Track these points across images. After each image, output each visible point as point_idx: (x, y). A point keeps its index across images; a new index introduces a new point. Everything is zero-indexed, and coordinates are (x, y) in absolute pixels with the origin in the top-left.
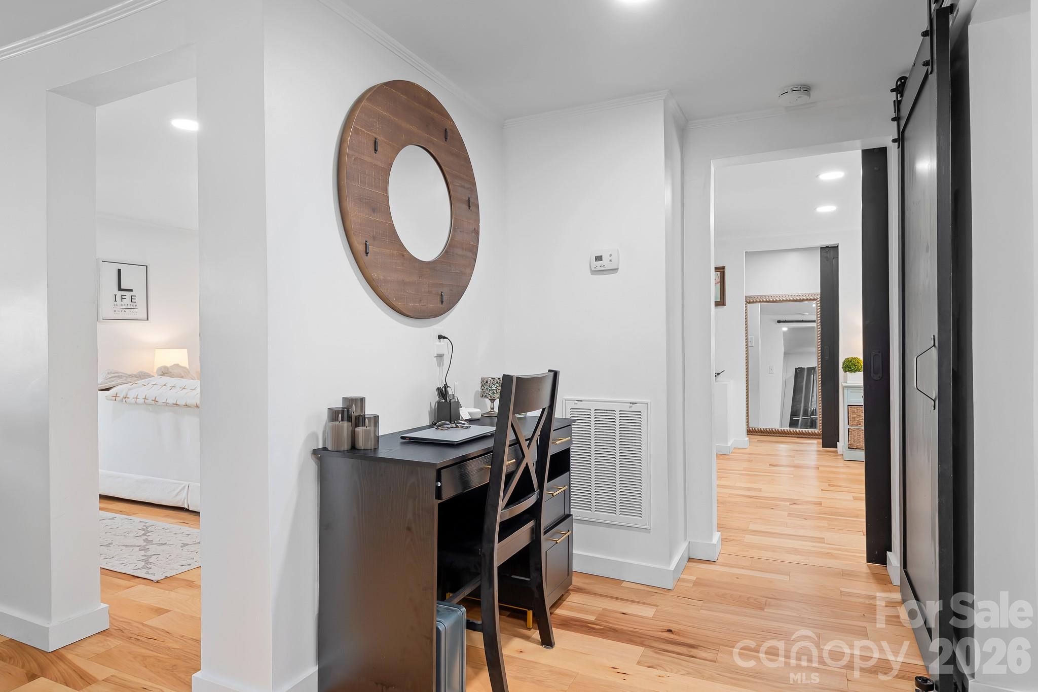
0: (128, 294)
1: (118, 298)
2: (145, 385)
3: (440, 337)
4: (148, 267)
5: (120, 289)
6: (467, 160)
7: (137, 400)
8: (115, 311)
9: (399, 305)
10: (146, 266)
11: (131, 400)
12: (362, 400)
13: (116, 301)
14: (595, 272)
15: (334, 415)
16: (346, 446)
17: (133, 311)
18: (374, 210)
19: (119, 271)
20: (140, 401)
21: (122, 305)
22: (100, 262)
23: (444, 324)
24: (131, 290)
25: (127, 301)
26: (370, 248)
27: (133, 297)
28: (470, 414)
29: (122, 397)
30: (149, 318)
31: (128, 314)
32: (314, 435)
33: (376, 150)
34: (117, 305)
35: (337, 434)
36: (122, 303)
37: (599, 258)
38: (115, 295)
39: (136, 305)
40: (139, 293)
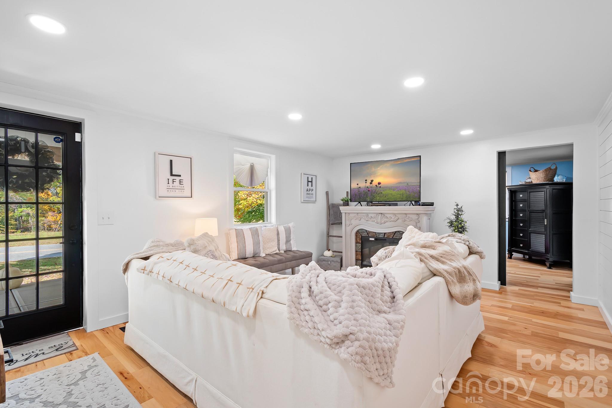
0: (178, 178)
1: (171, 181)
2: (169, 260)
4: (192, 159)
5: (172, 175)
7: (159, 275)
8: (168, 191)
10: (191, 158)
11: (155, 273)
13: (168, 183)
17: (181, 191)
19: (171, 161)
21: (173, 186)
22: (157, 154)
24: (180, 176)
25: (177, 183)
27: (181, 181)
29: (148, 270)
30: (193, 197)
31: (178, 193)
34: (169, 186)
36: (173, 185)
38: (168, 179)
39: (183, 187)
40: (185, 177)
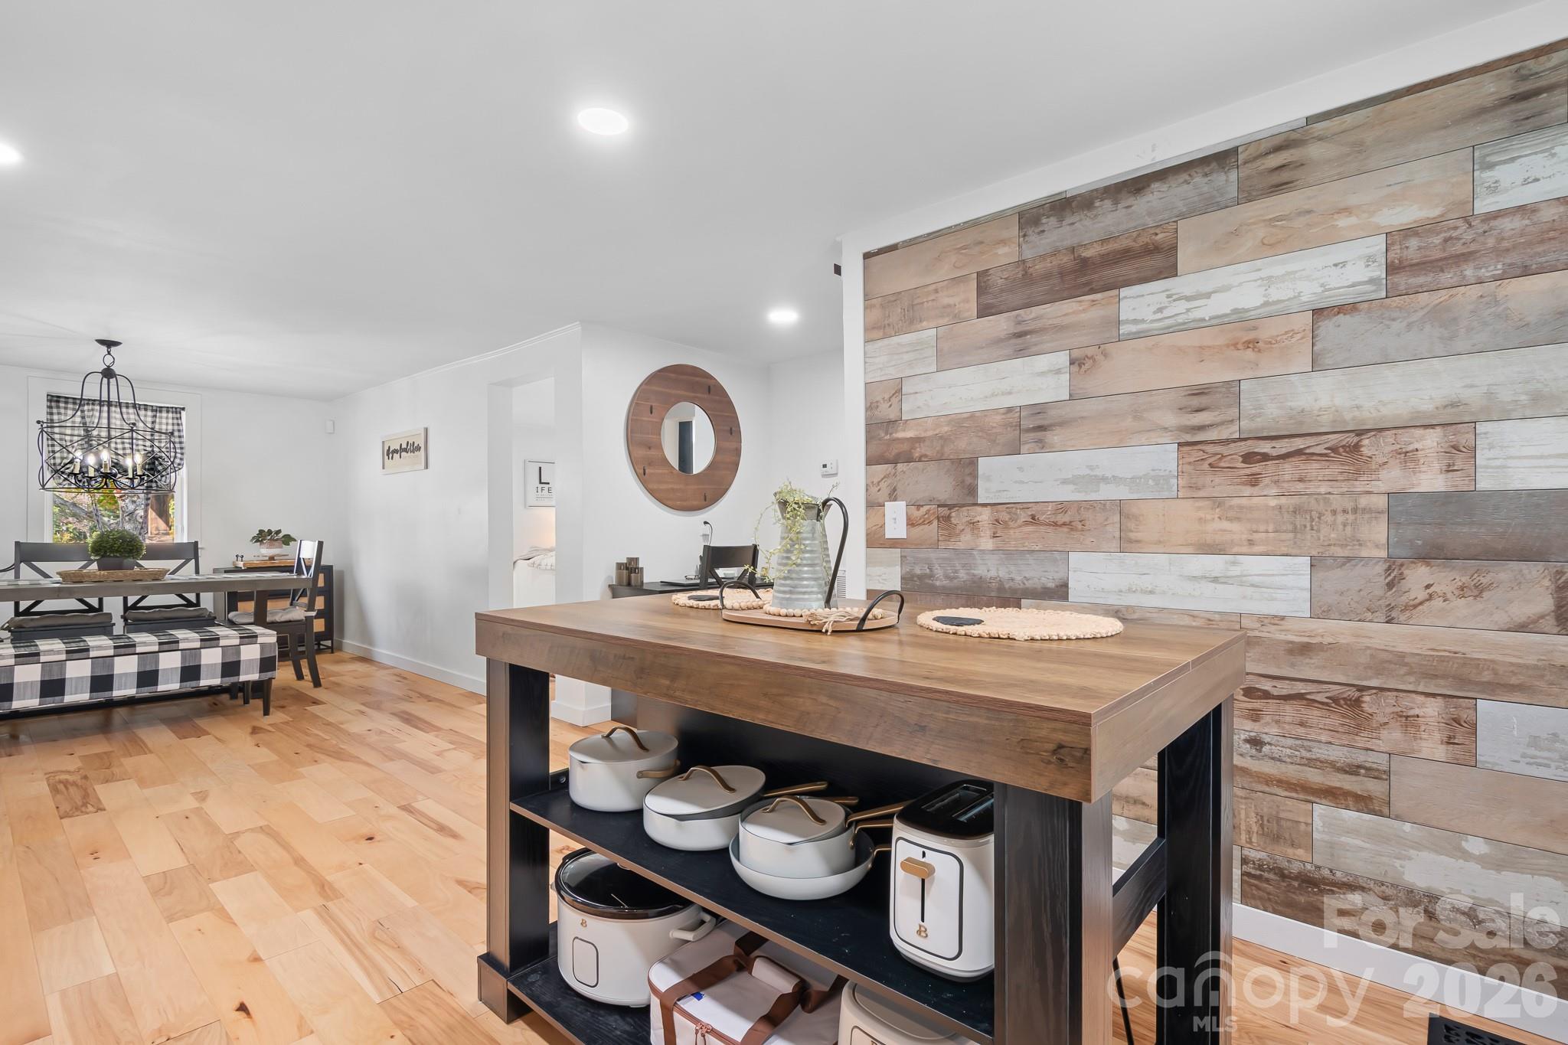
0: (546, 486)
1: (539, 490)
3: (706, 523)
5: (541, 483)
6: (730, 403)
8: (537, 500)
9: (668, 503)
11: (543, 567)
12: (637, 559)
13: (537, 492)
14: (825, 476)
15: (619, 566)
16: (625, 581)
17: (548, 499)
18: (650, 448)
19: (540, 468)
20: (549, 567)
21: (541, 495)
22: (528, 463)
23: (709, 514)
24: (548, 483)
25: (545, 492)
26: (647, 471)
27: (548, 488)
28: (725, 574)
31: (545, 502)
32: (610, 577)
33: (651, 413)
34: (538, 495)
35: (619, 577)
36: (541, 493)
37: (825, 466)
38: (537, 488)
39: (551, 495)
